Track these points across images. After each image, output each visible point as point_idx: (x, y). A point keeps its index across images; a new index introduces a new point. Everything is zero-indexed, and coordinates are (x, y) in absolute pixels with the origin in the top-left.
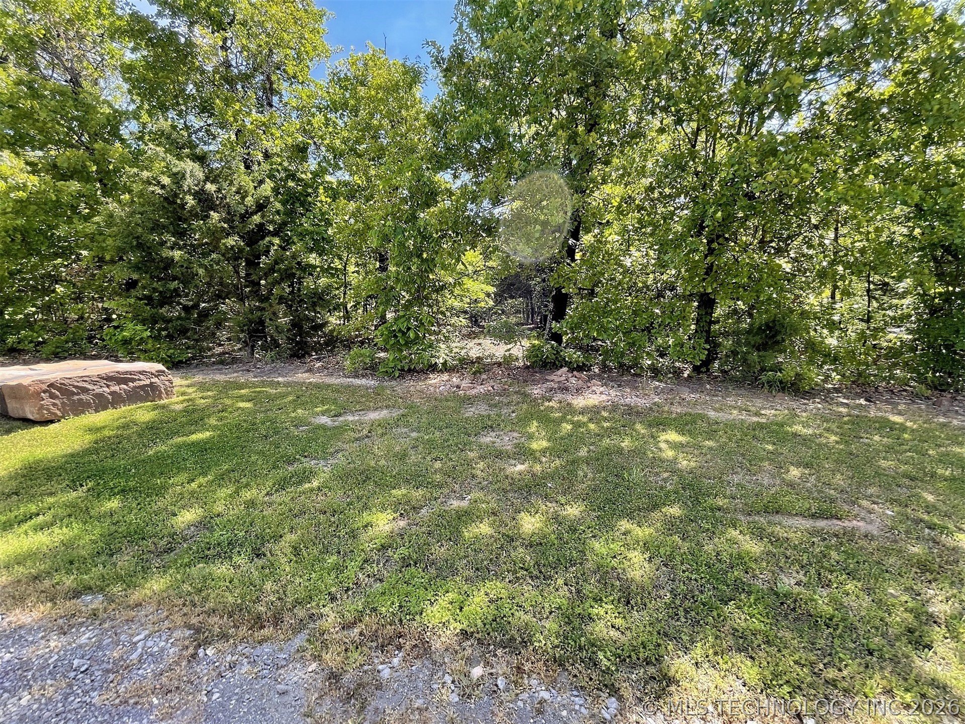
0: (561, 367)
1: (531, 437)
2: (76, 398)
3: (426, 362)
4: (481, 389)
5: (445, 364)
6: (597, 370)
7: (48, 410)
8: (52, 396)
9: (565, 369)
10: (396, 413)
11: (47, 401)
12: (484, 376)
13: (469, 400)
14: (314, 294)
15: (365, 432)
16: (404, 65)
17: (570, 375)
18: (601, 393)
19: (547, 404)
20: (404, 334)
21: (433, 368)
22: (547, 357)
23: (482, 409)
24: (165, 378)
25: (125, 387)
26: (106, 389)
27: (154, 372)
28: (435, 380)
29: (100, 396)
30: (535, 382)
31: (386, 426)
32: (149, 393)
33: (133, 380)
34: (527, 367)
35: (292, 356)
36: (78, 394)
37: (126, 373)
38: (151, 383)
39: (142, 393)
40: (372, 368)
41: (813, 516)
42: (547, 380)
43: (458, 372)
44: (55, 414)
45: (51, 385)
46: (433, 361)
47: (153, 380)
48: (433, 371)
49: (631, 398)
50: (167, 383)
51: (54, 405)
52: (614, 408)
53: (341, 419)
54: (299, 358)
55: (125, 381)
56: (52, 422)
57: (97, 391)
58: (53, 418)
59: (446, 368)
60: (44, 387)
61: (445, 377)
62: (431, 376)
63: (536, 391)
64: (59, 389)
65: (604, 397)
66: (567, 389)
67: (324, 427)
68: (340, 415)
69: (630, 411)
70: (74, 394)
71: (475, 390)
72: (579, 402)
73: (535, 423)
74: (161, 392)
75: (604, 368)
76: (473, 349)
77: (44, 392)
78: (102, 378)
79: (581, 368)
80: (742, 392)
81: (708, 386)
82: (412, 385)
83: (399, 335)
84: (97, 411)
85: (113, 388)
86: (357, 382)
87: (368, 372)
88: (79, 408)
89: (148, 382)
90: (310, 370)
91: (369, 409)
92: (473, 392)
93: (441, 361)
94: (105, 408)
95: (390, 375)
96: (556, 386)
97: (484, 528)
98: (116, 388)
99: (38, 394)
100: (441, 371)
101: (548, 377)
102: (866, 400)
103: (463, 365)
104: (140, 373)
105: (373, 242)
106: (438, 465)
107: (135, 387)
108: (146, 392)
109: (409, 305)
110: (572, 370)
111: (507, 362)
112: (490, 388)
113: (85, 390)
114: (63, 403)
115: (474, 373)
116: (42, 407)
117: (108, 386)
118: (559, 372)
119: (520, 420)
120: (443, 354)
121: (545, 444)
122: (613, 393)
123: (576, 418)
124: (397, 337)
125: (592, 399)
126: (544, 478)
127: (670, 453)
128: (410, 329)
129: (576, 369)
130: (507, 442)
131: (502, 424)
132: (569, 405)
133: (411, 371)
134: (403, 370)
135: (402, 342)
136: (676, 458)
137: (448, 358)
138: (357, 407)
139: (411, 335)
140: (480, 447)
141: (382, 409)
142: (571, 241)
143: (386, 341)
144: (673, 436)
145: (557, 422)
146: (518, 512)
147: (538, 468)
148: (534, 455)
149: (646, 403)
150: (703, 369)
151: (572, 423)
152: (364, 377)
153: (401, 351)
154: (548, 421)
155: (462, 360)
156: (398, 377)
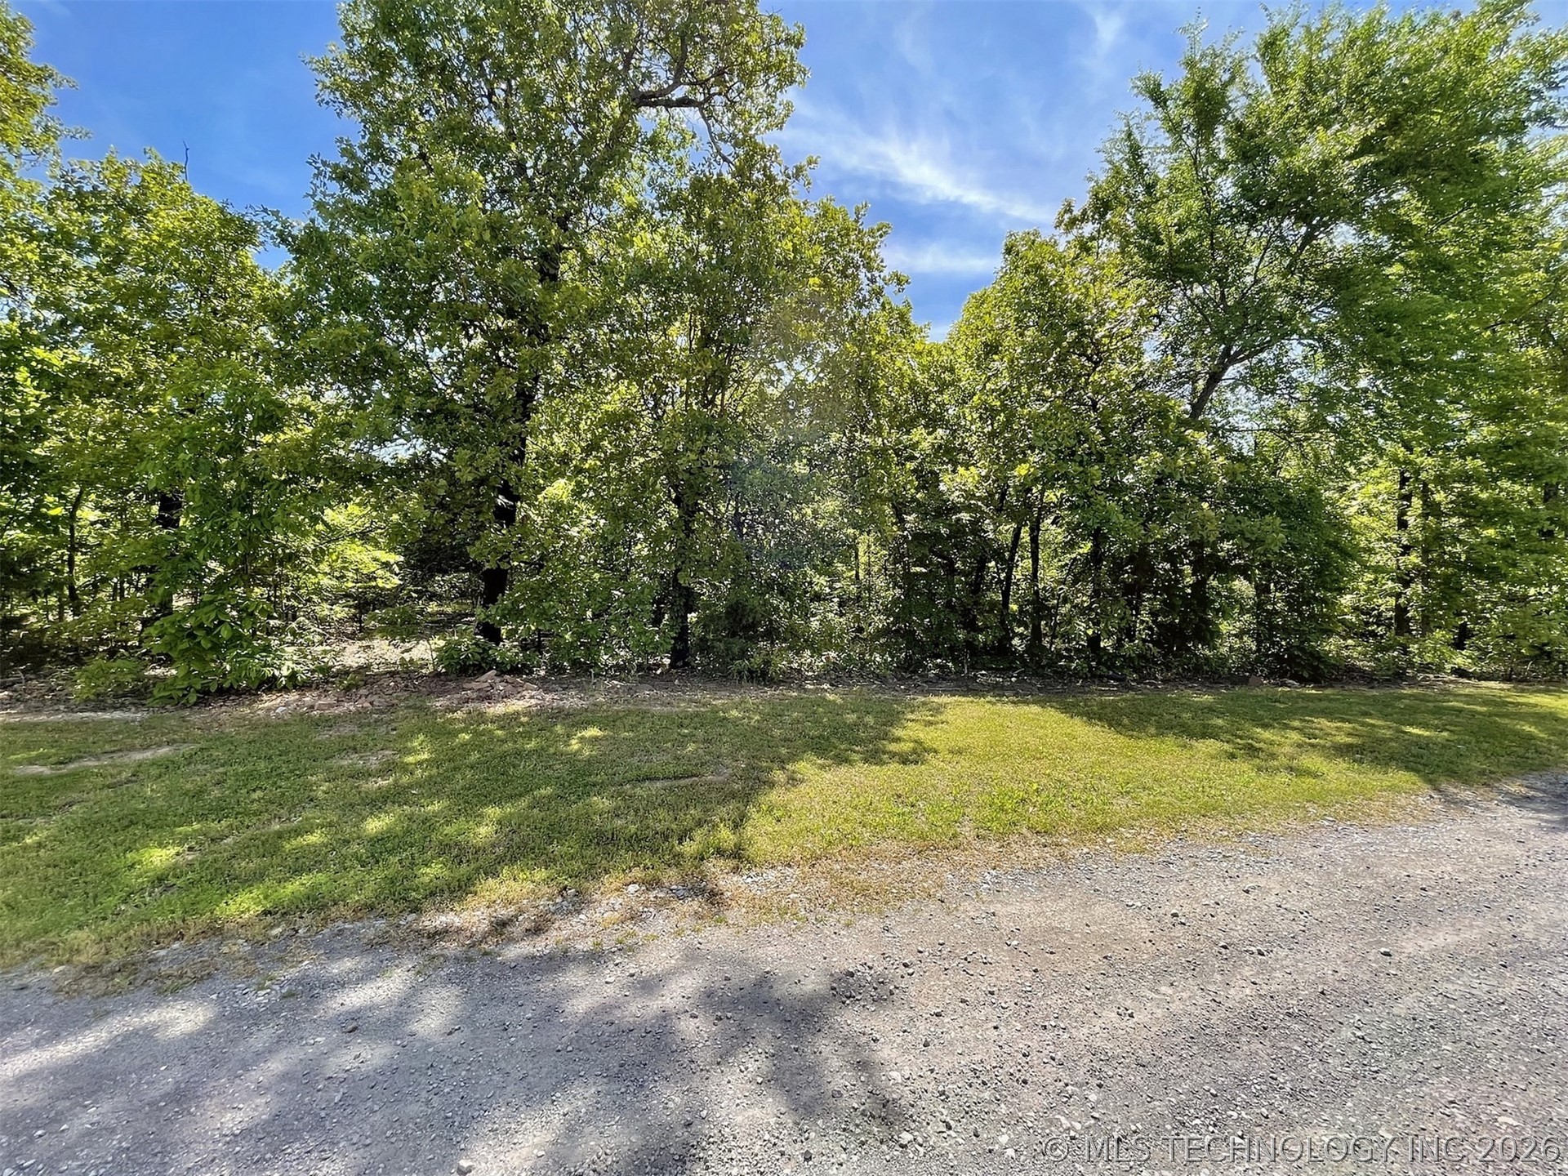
0: (491, 669)
1: (409, 752)
3: (253, 675)
4: (349, 707)
5: (293, 676)
6: (542, 673)
9: (493, 672)
10: (186, 749)
12: (363, 691)
13: (327, 722)
15: (124, 775)
16: (222, 210)
17: (498, 679)
18: (532, 697)
19: (450, 716)
20: (209, 631)
21: (270, 685)
22: (467, 657)
23: (347, 730)
28: (272, 704)
30: (444, 693)
31: (166, 765)
34: (439, 674)
40: (140, 694)
41: (675, 778)
42: (464, 689)
43: (317, 688)
46: (268, 672)
48: (269, 690)
49: (572, 701)
52: (542, 710)
53: (72, 766)
59: (294, 683)
61: (293, 696)
62: (265, 697)
63: (440, 703)
65: (533, 702)
66: (489, 698)
67: (39, 779)
68: (71, 760)
69: (561, 715)
71: (341, 709)
72: (499, 709)
73: (421, 737)
75: (555, 669)
76: (352, 656)
79: (515, 671)
80: (713, 685)
81: (676, 682)
82: (224, 714)
83: (200, 633)
86: (101, 715)
87: (128, 701)
91: (132, 748)
92: (339, 711)
93: (285, 672)
95: (180, 703)
96: (475, 695)
97: (314, 838)
100: (285, 689)
101: (466, 686)
102: (832, 685)
103: (326, 678)
105: (152, 478)
106: (258, 794)
109: (221, 585)
110: (502, 672)
111: (407, 673)
112: (366, 704)
115: (348, 689)
118: (483, 678)
119: (400, 736)
120: (288, 661)
121: (426, 756)
122: (548, 697)
123: (483, 727)
124: (195, 637)
125: (516, 705)
126: (411, 786)
127: (576, 747)
128: (221, 623)
129: (509, 672)
130: (374, 762)
131: (371, 744)
132: (481, 714)
133: (224, 693)
134: (208, 693)
135: (205, 644)
136: (579, 751)
137: (298, 668)
138: (107, 747)
139: (225, 633)
140: (330, 770)
141: (159, 745)
142: (501, 500)
143: (171, 645)
144: (593, 732)
145: (454, 734)
146: (364, 819)
147: (405, 779)
148: (405, 769)
149: (585, 704)
150: (680, 664)
151: (476, 733)
152: (116, 709)
153: (201, 660)
154: (441, 733)
155: (325, 670)
156: (195, 704)
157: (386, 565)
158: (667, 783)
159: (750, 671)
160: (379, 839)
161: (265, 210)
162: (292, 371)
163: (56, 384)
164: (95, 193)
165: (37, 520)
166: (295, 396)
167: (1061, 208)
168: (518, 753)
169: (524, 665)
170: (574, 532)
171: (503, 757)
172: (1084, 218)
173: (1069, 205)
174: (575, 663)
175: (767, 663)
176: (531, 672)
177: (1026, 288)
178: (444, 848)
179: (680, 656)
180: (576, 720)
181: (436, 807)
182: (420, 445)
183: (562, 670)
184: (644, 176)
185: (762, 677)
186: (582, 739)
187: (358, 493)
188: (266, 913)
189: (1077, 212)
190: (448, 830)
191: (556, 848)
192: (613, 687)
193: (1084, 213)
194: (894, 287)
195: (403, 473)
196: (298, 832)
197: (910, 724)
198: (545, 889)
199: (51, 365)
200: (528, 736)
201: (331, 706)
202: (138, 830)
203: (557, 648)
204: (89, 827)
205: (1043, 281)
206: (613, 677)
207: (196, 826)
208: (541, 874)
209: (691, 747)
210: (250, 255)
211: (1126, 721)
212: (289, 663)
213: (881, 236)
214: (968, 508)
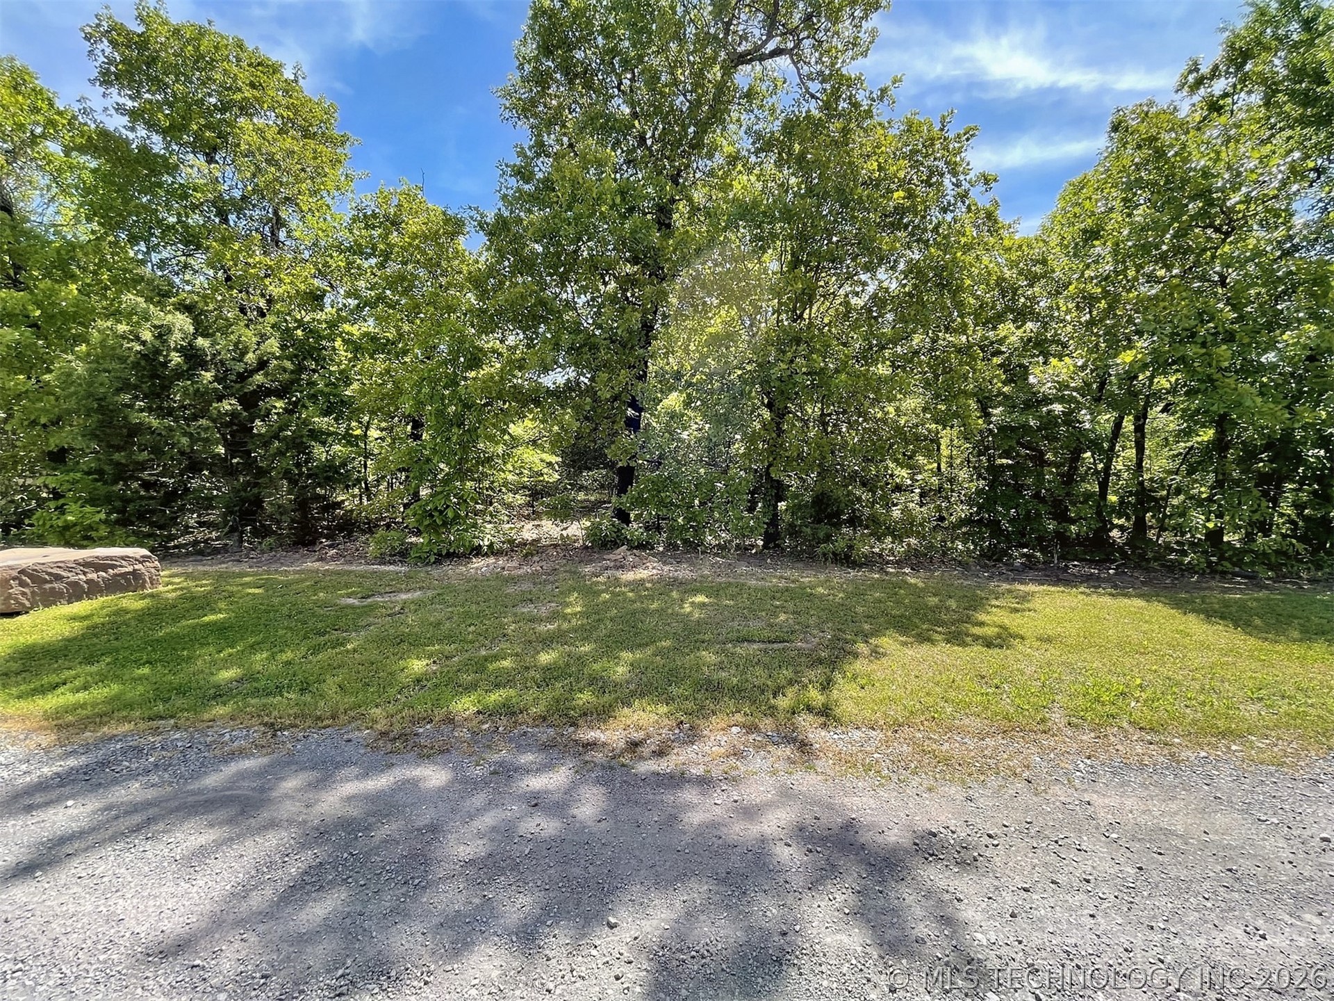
0: (623, 544)
1: (568, 605)
2: (47, 586)
3: (467, 544)
4: (527, 569)
5: (491, 546)
6: (661, 549)
7: (16, 599)
8: (23, 584)
9: (625, 547)
10: (430, 593)
11: (16, 590)
12: (536, 558)
13: (513, 580)
14: (329, 467)
15: (397, 609)
16: (444, 213)
17: (629, 553)
18: (653, 568)
19: (595, 579)
20: (441, 512)
21: (477, 551)
22: (606, 535)
23: (526, 586)
24: (152, 565)
25: (104, 574)
26: (82, 577)
27: (138, 557)
28: (479, 565)
29: (75, 584)
30: (590, 562)
31: (419, 604)
32: (132, 582)
33: (113, 567)
34: (587, 547)
35: (295, 544)
36: (51, 582)
37: (107, 558)
38: (135, 570)
39: (123, 581)
40: (403, 554)
41: (769, 642)
42: (605, 560)
43: (506, 555)
44: (23, 605)
45: (22, 572)
46: (476, 542)
47: (136, 567)
48: (476, 555)
49: (684, 572)
50: (153, 570)
51: (24, 594)
52: (662, 578)
53: (369, 600)
54: (305, 545)
55: (104, 568)
56: (18, 614)
57: (72, 579)
58: (19, 609)
59: (492, 551)
60: (15, 573)
61: (491, 560)
62: (474, 560)
63: (588, 569)
64: (30, 576)
65: (655, 571)
66: (622, 567)
67: (352, 607)
68: (369, 597)
69: (675, 583)
70: (46, 582)
71: (522, 571)
72: (630, 576)
73: (576, 595)
74: (145, 581)
75: (671, 546)
76: (528, 532)
77: (14, 579)
78: (79, 564)
79: (642, 546)
80: (800, 565)
81: (769, 561)
82: (451, 570)
83: (436, 514)
84: (69, 602)
85: (90, 576)
86: (383, 568)
87: (397, 559)
88: (50, 599)
89: (130, 569)
90: (321, 559)
91: (400, 591)
92: (521, 572)
93: (486, 543)
94: (79, 599)
95: (423, 561)
96: (612, 564)
97: (506, 663)
98: (93, 576)
99: (7, 581)
100: (486, 555)
101: (606, 557)
102: (913, 569)
103: (513, 547)
104: (123, 558)
105: (407, 407)
106: (472, 628)
107: (116, 575)
108: (128, 581)
109: (447, 481)
110: (631, 548)
111: (564, 546)
112: (538, 568)
113: (58, 578)
114: (33, 593)
115: (526, 556)
116: (10, 596)
117: (85, 573)
118: (618, 551)
119: (562, 593)
120: (488, 536)
121: (579, 609)
122: (666, 568)
123: (618, 589)
124: (433, 516)
125: (642, 574)
126: (568, 631)
127: (688, 610)
128: (448, 506)
129: (637, 548)
130: (544, 611)
131: (542, 597)
132: (617, 579)
133: (450, 556)
134: (440, 555)
135: (439, 522)
136: (691, 613)
137: (494, 540)
138: (387, 589)
139: (450, 514)
140: (515, 615)
141: (415, 590)
142: (630, 412)
143: (419, 522)
144: (700, 598)
145: (598, 593)
146: (538, 653)
147: (565, 626)
148: (565, 617)
149: (695, 575)
150: (771, 545)
151: (612, 593)
152: (391, 564)
153: (438, 534)
154: (590, 592)
155: (511, 542)
156: (434, 563)
157: (550, 464)
158: (762, 646)
159: (834, 553)
160: (547, 669)
161: (470, 208)
162: (487, 323)
163: (356, 348)
164: (374, 215)
165: (348, 439)
166: (489, 342)
167: (1184, 68)
168: (645, 611)
169: (647, 542)
170: (685, 435)
171: (633, 613)
172: (1215, 73)
173: (1196, 64)
174: (685, 541)
175: (851, 547)
176: (653, 548)
177: (1136, 165)
178: (593, 680)
179: (771, 539)
180: (690, 589)
181: (586, 648)
182: (571, 373)
183: (676, 547)
184: (741, 126)
185: (846, 559)
186: (693, 603)
187: (531, 411)
188: (479, 712)
189: (1205, 69)
190: (596, 666)
191: (674, 690)
192: (716, 563)
193: (1216, 67)
194: (981, 187)
195: (560, 395)
196: (496, 658)
197: (994, 610)
198: (666, 721)
199: (353, 335)
200: (651, 598)
201: (515, 568)
202: (405, 646)
203: (672, 529)
204: (380, 641)
205: (1160, 154)
206: (717, 555)
207: (437, 647)
208: (663, 709)
209: (782, 617)
210: (461, 242)
211: (1258, 622)
212: (489, 536)
213: (968, 140)
214: (1061, 400)
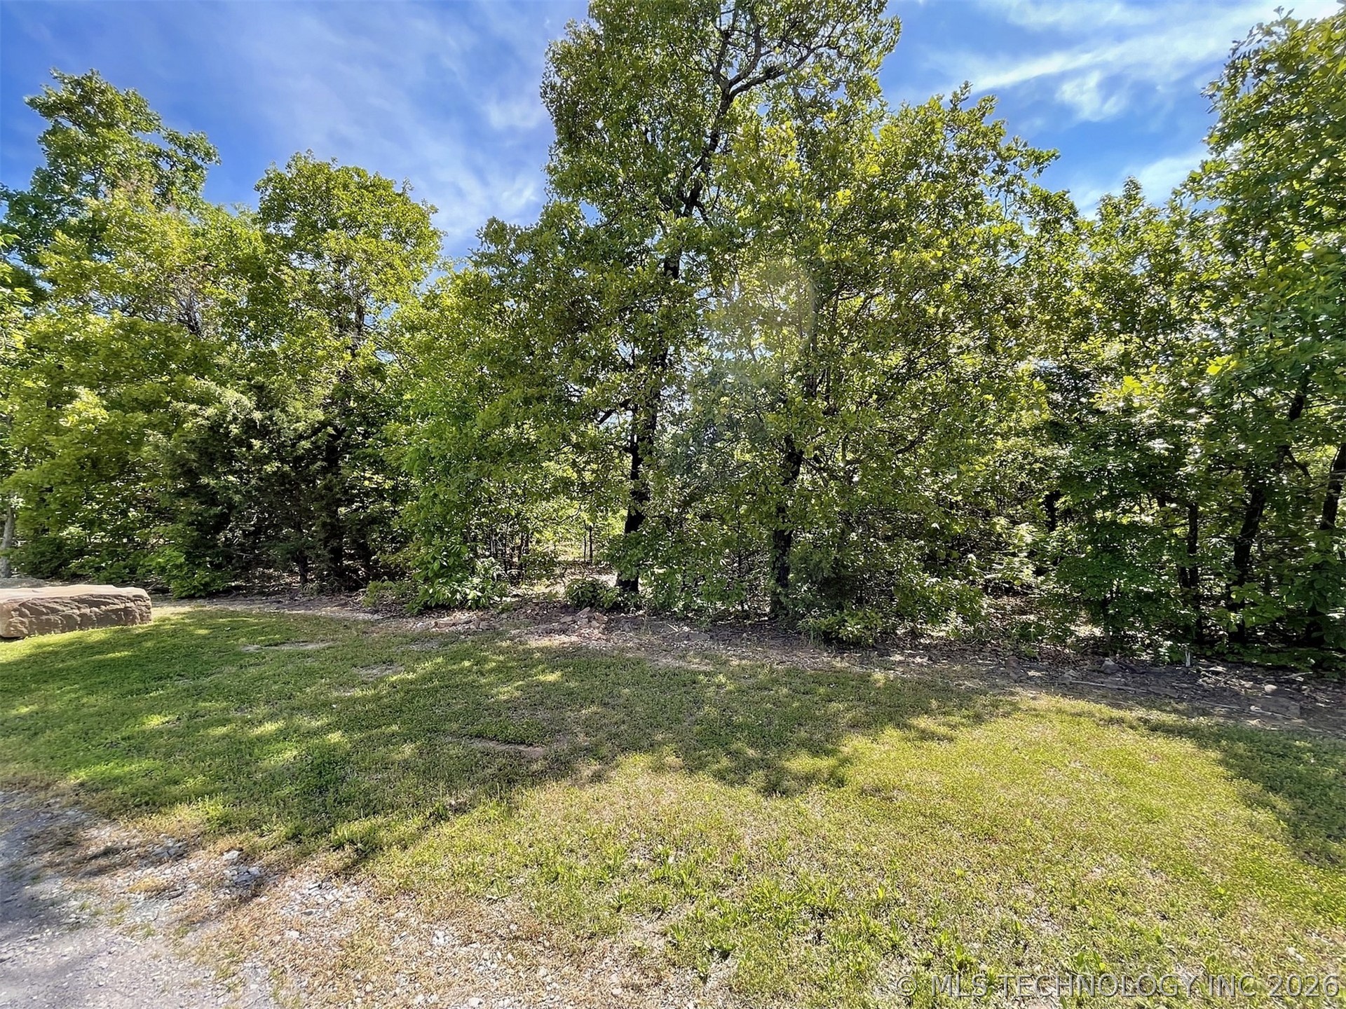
2: (44, 617)
7: (15, 627)
8: (22, 615)
9: (588, 609)
11: (16, 619)
17: (586, 616)
24: (143, 604)
25: (97, 610)
26: (77, 611)
27: (131, 596)
29: (70, 617)
32: (125, 616)
33: (106, 604)
36: (47, 614)
37: (100, 596)
38: (126, 607)
39: (114, 617)
44: (22, 632)
45: (23, 605)
47: (128, 605)
50: (143, 608)
51: (22, 623)
55: (97, 604)
56: (17, 638)
57: (66, 612)
58: (19, 635)
60: (16, 606)
64: (29, 608)
70: (43, 613)
74: (135, 617)
77: (15, 610)
78: (75, 600)
84: (63, 632)
85: (83, 611)
88: (46, 628)
89: (122, 606)
94: (72, 629)
98: (87, 611)
99: (9, 612)
101: (559, 618)
104: (116, 597)
107: (108, 611)
108: (119, 617)
113: (54, 611)
114: (31, 622)
116: (10, 624)
117: (79, 608)
118: (580, 613)
134: (427, 607)
